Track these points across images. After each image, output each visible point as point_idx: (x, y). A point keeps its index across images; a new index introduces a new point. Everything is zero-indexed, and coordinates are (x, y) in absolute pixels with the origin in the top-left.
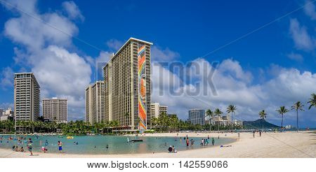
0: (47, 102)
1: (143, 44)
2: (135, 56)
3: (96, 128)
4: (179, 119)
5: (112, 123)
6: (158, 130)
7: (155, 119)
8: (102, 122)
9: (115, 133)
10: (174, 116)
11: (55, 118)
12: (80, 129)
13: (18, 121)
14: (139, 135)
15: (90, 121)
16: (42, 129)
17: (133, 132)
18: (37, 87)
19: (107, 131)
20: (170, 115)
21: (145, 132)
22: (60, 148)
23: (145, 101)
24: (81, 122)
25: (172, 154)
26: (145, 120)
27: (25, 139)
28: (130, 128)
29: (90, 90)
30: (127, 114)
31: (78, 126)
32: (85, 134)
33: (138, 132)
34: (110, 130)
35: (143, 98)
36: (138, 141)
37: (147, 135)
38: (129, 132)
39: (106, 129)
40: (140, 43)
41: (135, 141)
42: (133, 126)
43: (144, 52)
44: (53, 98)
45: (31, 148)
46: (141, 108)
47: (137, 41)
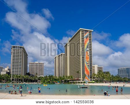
0: (32, 64)
1: (87, 31)
2: (83, 38)
3: (60, 80)
4: (111, 75)
5: (69, 77)
6: (97, 81)
7: (95, 75)
8: (64, 76)
9: (71, 82)
10: (108, 73)
11: (37, 74)
12: (51, 80)
13: (13, 75)
14: (85, 84)
15: (57, 76)
16: (28, 80)
17: (81, 83)
18: (26, 55)
19: (66, 82)
20: (104, 72)
21: (89, 83)
22: (39, 92)
23: (89, 64)
24: (52, 76)
25: (106, 97)
26: (88, 75)
27: (18, 86)
28: (80, 80)
29: (57, 58)
30: (78, 72)
31: (50, 79)
32: (54, 83)
33: (85, 82)
34: (68, 81)
35: (88, 62)
36: (85, 88)
37: (90, 84)
38: (79, 83)
39: (66, 80)
40: (85, 31)
41: (83, 88)
42: (81, 78)
43: (88, 36)
44: (36, 62)
45: (21, 92)
46: (86, 68)
47: (83, 30)
